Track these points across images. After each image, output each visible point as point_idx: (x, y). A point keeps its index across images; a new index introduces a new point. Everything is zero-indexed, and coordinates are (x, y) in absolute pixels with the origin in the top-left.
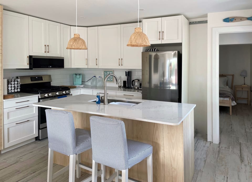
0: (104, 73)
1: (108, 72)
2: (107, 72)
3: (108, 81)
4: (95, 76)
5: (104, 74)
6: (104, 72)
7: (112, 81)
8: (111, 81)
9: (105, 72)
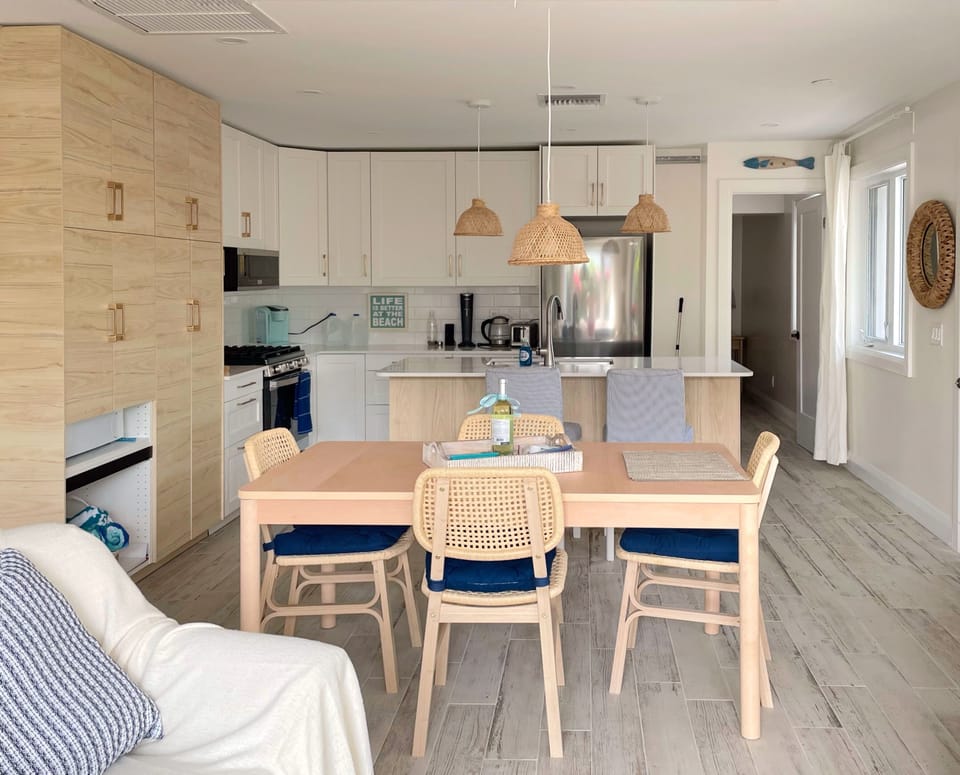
0: (372, 301)
1: (385, 297)
2: (383, 299)
3: (388, 327)
4: (331, 314)
5: (372, 304)
6: (372, 297)
7: (400, 327)
8: (396, 327)
9: (375, 299)
